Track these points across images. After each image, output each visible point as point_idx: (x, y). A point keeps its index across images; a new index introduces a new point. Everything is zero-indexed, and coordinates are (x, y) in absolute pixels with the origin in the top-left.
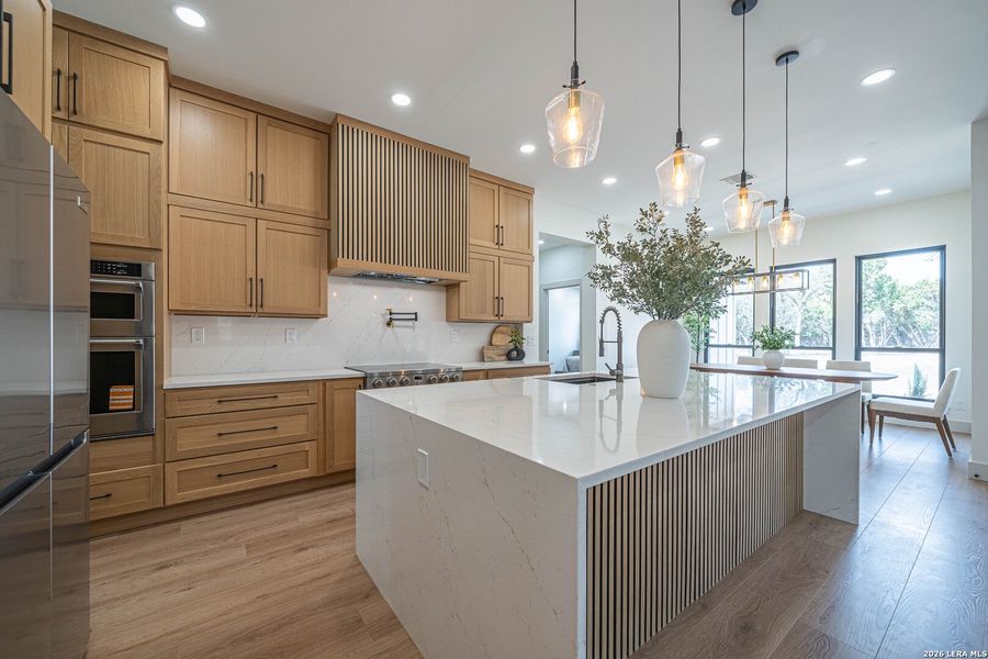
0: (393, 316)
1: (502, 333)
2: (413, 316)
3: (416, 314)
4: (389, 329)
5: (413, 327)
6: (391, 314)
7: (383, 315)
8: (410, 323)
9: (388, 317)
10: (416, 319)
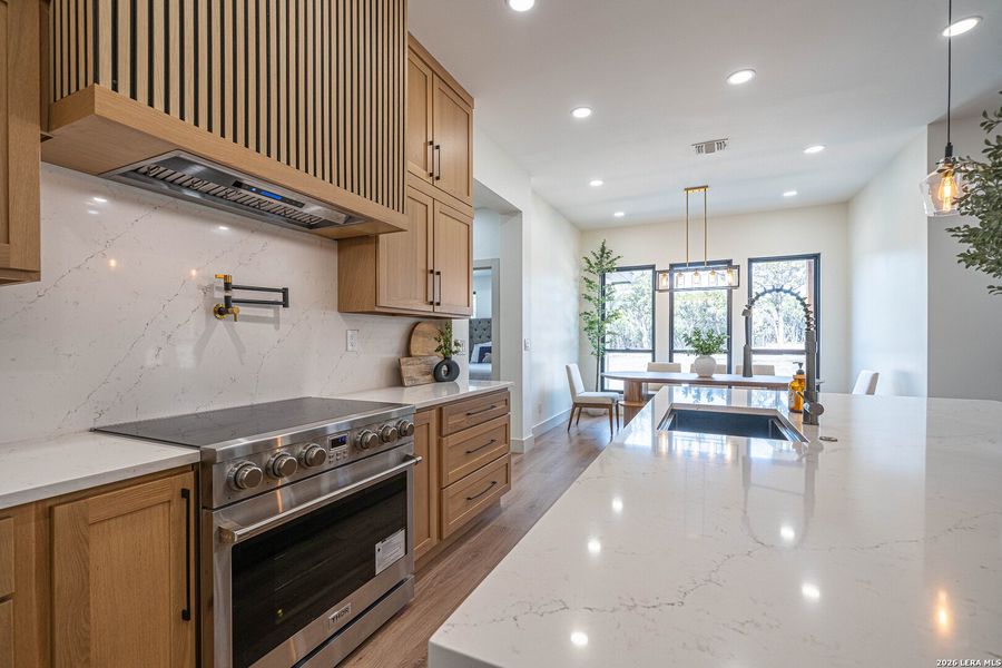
0: (236, 294)
1: (424, 335)
2: (279, 297)
3: (285, 292)
4: (221, 325)
5: (276, 321)
6: (228, 287)
7: (207, 290)
8: (269, 312)
9: (220, 295)
10: (285, 304)
